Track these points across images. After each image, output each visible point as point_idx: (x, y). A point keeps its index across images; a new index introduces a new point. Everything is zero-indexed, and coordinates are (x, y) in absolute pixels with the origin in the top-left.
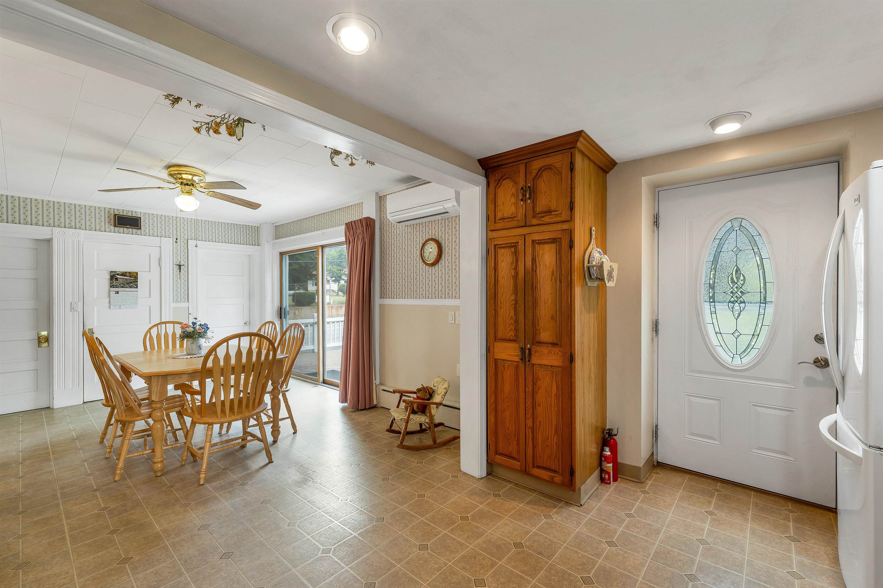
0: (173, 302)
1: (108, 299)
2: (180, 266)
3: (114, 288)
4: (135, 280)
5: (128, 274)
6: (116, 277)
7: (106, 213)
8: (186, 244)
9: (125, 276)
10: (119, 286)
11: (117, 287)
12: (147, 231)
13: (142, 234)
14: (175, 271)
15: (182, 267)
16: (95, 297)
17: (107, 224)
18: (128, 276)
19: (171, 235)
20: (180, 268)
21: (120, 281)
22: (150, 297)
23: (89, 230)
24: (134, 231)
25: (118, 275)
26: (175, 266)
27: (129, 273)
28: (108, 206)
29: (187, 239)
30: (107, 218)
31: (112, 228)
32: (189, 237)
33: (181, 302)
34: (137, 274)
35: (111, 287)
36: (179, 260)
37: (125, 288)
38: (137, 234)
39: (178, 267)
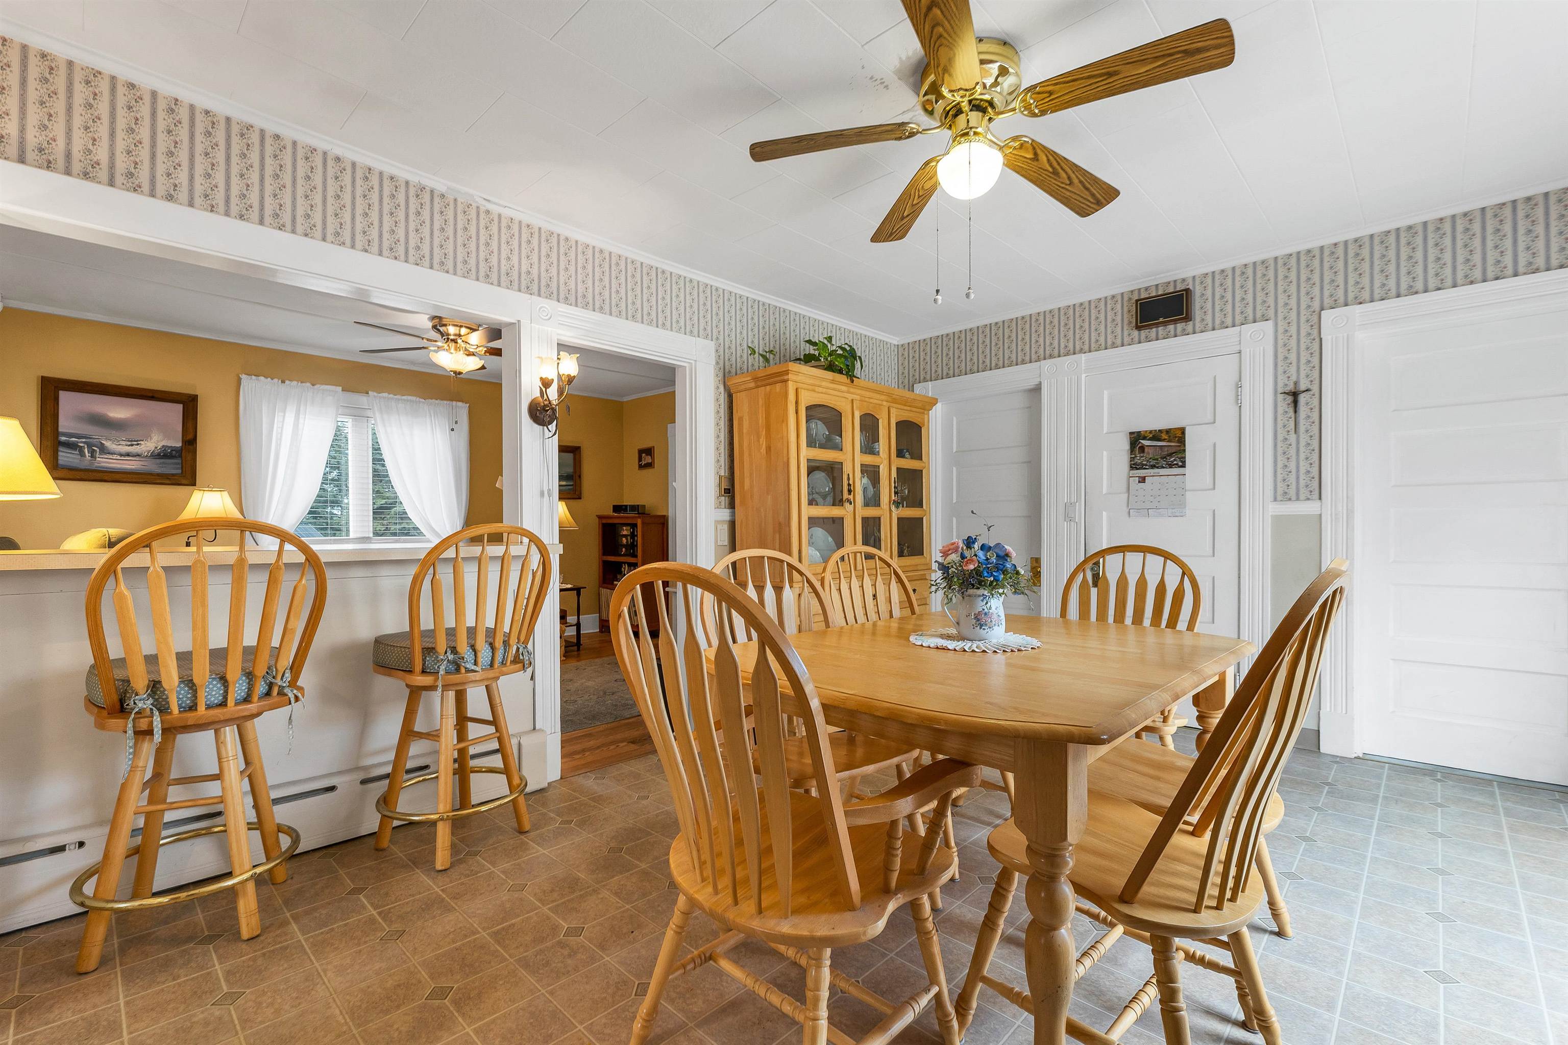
0: (1275, 500)
1: (1127, 495)
2: (1295, 395)
3: (1138, 469)
4: (1179, 448)
5: (1164, 436)
6: (1140, 445)
7: (1125, 304)
8: (1316, 326)
9: (1159, 440)
10: (1146, 465)
11: (1141, 467)
12: (1209, 318)
13: (1197, 329)
14: (1280, 410)
15: (1302, 399)
16: (1104, 491)
17: (1126, 327)
18: (1164, 440)
19: (1271, 312)
20: (1295, 403)
21: (1148, 453)
22: (1214, 488)
23: (1096, 351)
24: (1180, 326)
25: (1145, 438)
26: (1281, 397)
27: (1168, 431)
28: (1126, 288)
29: (1318, 309)
30: (1125, 316)
31: (1136, 333)
32: (1327, 301)
33: (1298, 499)
34: (1183, 431)
35: (1131, 467)
36: (1294, 378)
37: (1158, 468)
38: (1185, 333)
39: (1290, 399)
